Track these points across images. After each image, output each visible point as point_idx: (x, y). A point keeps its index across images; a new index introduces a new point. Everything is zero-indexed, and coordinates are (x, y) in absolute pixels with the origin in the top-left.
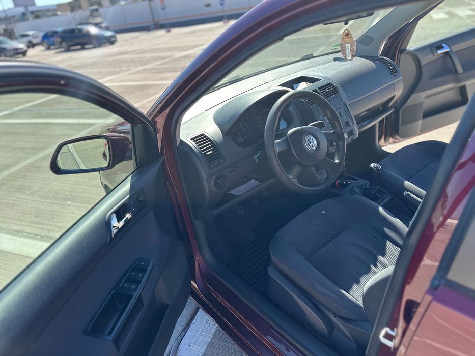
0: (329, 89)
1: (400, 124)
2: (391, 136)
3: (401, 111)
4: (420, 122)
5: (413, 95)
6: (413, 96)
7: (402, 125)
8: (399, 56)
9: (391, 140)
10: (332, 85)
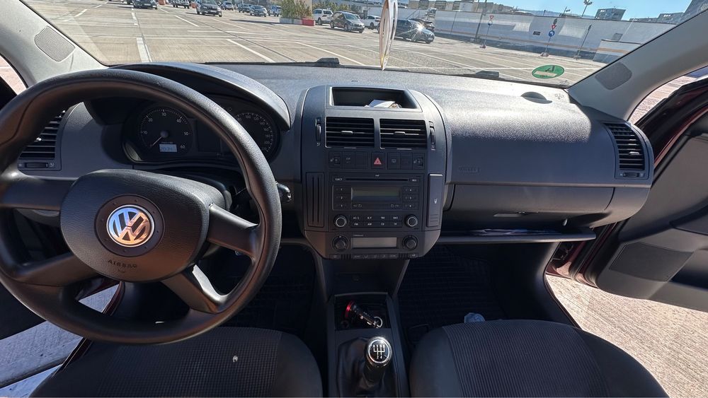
0: (406, 132)
1: (609, 264)
2: (583, 272)
3: (622, 246)
4: (659, 285)
5: (673, 230)
6: (672, 232)
7: (611, 268)
8: (685, 138)
9: (580, 277)
10: (424, 128)
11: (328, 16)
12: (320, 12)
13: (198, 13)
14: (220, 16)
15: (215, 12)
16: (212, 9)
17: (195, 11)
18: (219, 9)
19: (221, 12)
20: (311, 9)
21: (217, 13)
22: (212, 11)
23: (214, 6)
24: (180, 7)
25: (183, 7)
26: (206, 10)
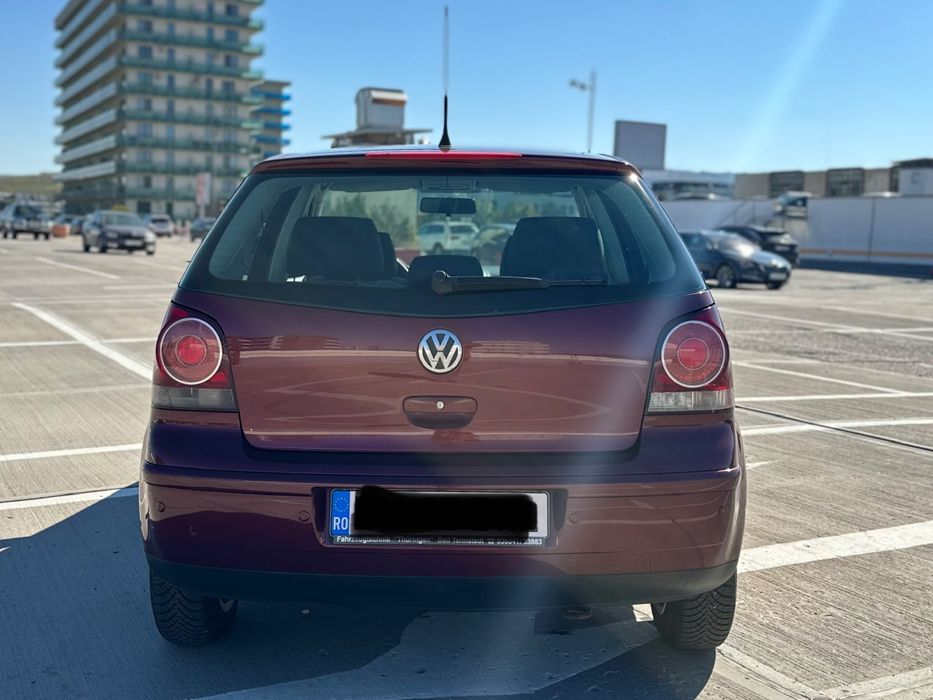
11: (464, 237)
12: (440, 230)
13: (87, 249)
14: (150, 253)
15: (138, 243)
16: (129, 237)
17: (77, 242)
18: (150, 237)
19: (153, 244)
20: (413, 222)
21: (143, 247)
22: (129, 243)
23: (135, 230)
24: (21, 236)
25: (31, 236)
26: (112, 240)
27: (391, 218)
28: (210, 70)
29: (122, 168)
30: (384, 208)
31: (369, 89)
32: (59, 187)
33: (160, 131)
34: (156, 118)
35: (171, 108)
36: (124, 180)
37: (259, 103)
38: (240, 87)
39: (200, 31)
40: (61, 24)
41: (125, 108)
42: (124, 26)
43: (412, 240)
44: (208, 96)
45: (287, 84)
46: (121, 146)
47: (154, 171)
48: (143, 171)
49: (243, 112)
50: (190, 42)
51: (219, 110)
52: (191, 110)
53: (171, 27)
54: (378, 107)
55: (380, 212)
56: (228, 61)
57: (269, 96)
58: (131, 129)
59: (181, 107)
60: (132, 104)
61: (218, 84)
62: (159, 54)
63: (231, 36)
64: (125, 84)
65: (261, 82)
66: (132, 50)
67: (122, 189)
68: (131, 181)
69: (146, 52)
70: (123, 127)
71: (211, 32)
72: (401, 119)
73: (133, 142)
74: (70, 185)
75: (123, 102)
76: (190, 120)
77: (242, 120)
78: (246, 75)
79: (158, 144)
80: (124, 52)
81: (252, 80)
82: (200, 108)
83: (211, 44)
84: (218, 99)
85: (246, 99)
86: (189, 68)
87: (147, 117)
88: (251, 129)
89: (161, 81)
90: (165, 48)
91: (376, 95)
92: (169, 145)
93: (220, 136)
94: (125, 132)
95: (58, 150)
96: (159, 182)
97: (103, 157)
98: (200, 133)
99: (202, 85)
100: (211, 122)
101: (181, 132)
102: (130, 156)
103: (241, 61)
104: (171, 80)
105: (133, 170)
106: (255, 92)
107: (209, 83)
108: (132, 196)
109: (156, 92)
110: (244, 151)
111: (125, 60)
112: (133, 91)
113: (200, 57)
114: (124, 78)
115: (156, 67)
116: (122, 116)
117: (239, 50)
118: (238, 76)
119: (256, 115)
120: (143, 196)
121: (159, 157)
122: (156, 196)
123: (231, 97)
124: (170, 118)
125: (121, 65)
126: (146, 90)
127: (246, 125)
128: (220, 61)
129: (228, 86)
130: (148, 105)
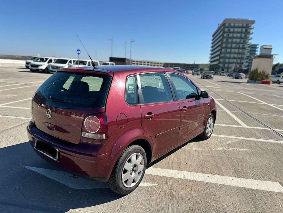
13: (202, 78)
19: (213, 77)
21: (211, 78)
22: (208, 77)
23: (210, 75)
24: (195, 75)
25: (197, 75)
26: (205, 76)
27: (264, 73)
28: (240, 43)
29: (220, 63)
30: (263, 71)
31: (263, 46)
32: (209, 66)
33: (228, 55)
34: (228, 53)
35: (231, 51)
36: (220, 65)
37: (249, 49)
38: (246, 46)
39: (239, 35)
40: (213, 36)
41: (222, 51)
42: (224, 36)
43: (269, 79)
44: (239, 48)
45: (258, 45)
46: (220, 58)
47: (226, 63)
48: (224, 63)
49: (246, 51)
50: (237, 38)
51: (241, 51)
52: (235, 51)
53: (233, 35)
54: (265, 50)
55: (262, 72)
56: (244, 41)
57: (252, 48)
58: (222, 55)
59: (233, 50)
60: (223, 50)
61: (241, 46)
62: (230, 40)
63: (246, 36)
64: (222, 46)
65: (251, 45)
66: (225, 40)
67: (219, 66)
68: (221, 65)
69: (227, 40)
70: (221, 55)
71: (241, 35)
72: (271, 52)
73: (222, 58)
74: (211, 66)
75: (222, 50)
76: (234, 53)
77: (245, 53)
78: (247, 44)
79: (227, 58)
80: (223, 40)
81: (249, 44)
82: (236, 51)
83: (241, 38)
84: (241, 49)
85: (247, 49)
86: (236, 43)
87: (226, 53)
88: (246, 55)
89: (229, 46)
90: (231, 39)
91: (264, 47)
92: (229, 58)
93: (240, 56)
94: (221, 56)
95: (210, 59)
96: (226, 65)
97: (216, 60)
98: (236, 56)
99: (238, 46)
100: (239, 53)
101: (232, 56)
102: (221, 60)
103: (247, 41)
104: (231, 45)
105: (222, 63)
106: (249, 47)
107: (239, 46)
108: (221, 68)
109: (228, 48)
110: (245, 59)
111: (223, 42)
112: (224, 48)
113: (238, 40)
114: (222, 45)
115: (229, 43)
116: (221, 53)
117: (247, 39)
118: (246, 44)
119: (248, 52)
120: (223, 68)
121: (227, 60)
122: (225, 68)
123: (244, 48)
124: (230, 53)
125: (222, 43)
126: (226, 48)
127: (246, 54)
128: (242, 41)
129: (243, 46)
130: (226, 50)
